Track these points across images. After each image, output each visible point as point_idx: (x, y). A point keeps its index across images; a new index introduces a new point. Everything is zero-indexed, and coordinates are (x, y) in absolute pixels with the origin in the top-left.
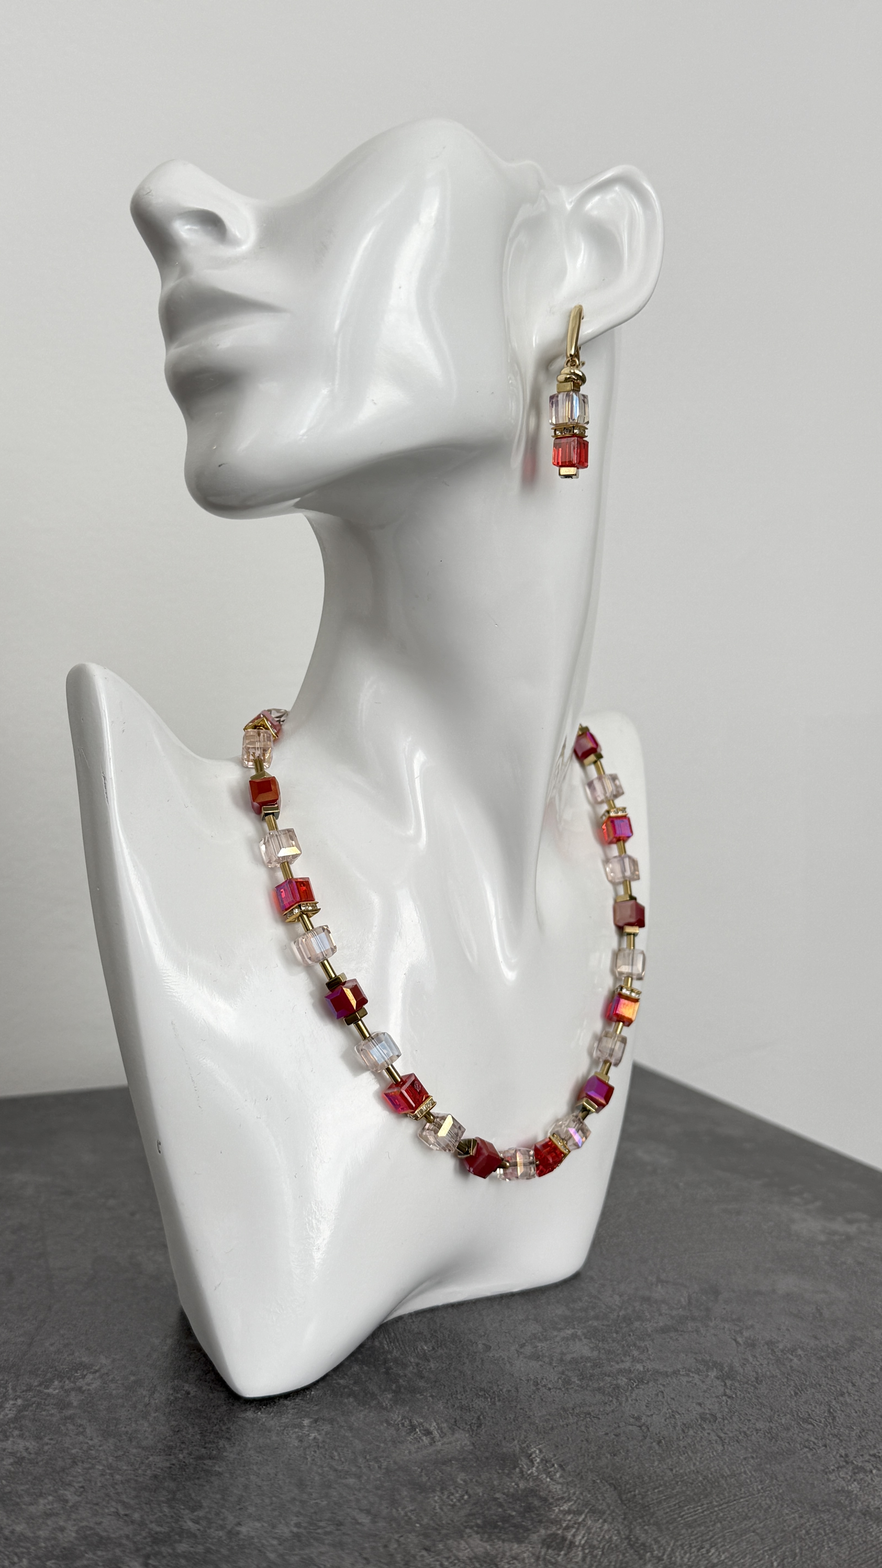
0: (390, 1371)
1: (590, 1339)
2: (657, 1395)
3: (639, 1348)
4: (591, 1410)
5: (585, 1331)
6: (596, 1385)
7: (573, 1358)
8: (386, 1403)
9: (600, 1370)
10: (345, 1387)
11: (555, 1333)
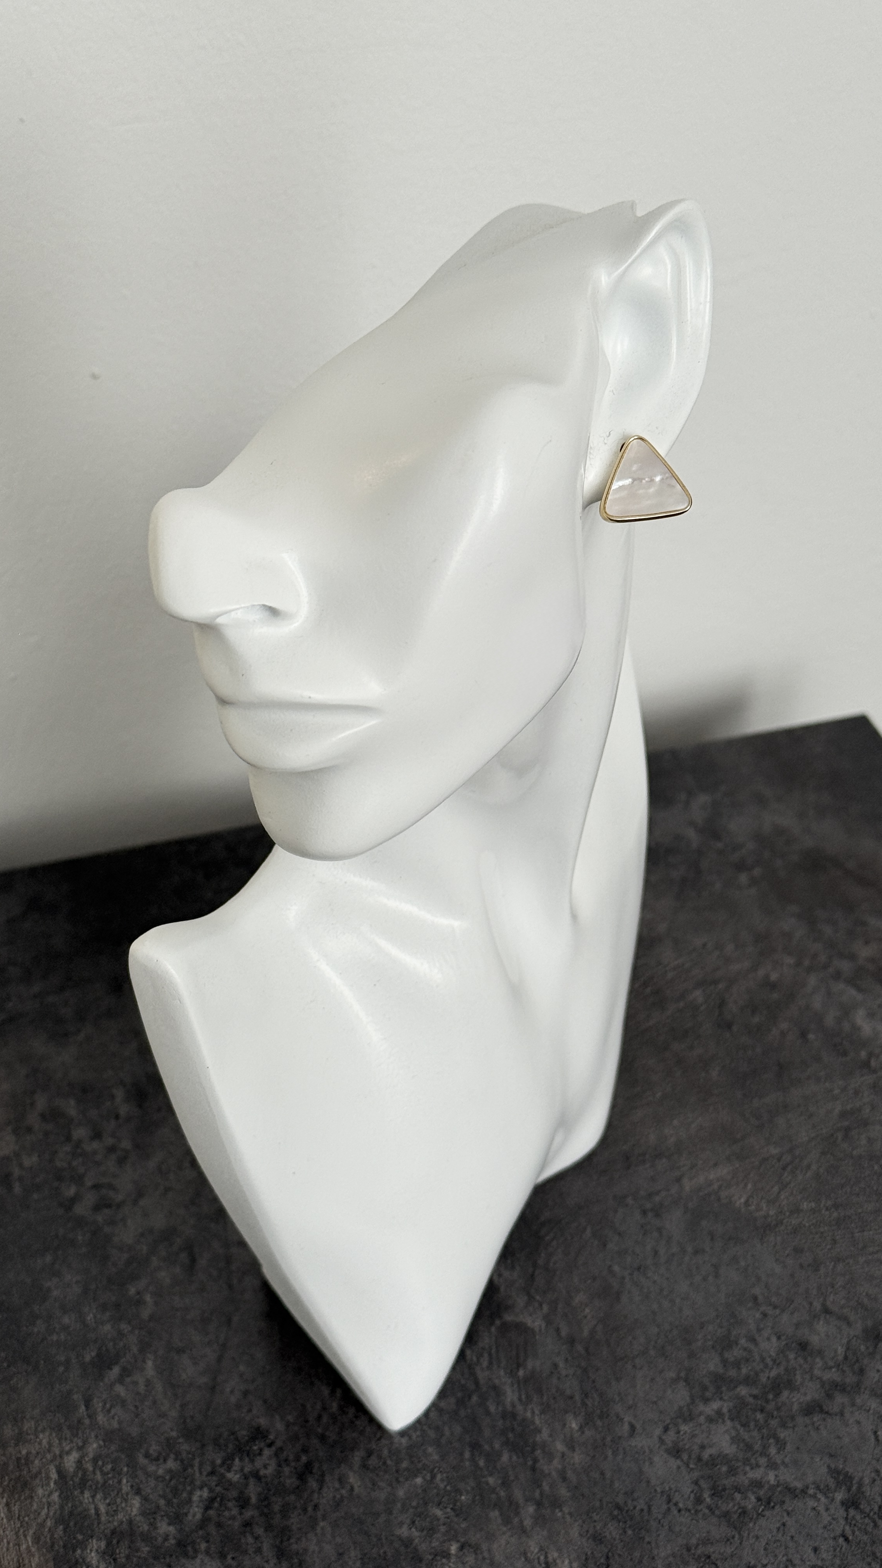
0: (538, 1465)
1: (732, 1420)
2: (778, 1529)
3: (777, 1440)
4: (712, 1550)
5: (731, 1404)
6: (724, 1508)
7: (711, 1455)
8: (528, 1523)
9: (733, 1478)
10: (493, 1490)
11: (701, 1407)
